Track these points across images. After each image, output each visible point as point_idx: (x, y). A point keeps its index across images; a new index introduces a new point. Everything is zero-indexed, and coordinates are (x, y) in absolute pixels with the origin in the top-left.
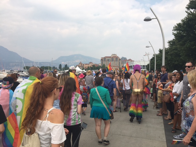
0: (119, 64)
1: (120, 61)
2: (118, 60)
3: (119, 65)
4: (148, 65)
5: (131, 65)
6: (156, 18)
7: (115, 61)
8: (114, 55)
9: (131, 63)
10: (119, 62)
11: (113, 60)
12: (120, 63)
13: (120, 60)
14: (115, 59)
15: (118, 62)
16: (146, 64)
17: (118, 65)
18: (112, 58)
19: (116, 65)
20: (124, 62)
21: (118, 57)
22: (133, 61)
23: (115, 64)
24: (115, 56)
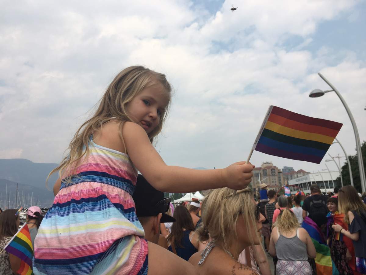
0: (280, 180)
1: (281, 174)
2: (276, 173)
3: (280, 183)
4: (339, 179)
5: (304, 181)
6: (332, 89)
7: (269, 176)
8: (267, 165)
9: (305, 177)
10: (280, 178)
11: (265, 174)
12: (282, 179)
13: (280, 172)
14: (269, 172)
15: (277, 178)
16: (334, 178)
17: (277, 183)
18: (265, 170)
19: (274, 184)
20: (289, 177)
21: (275, 167)
22: (308, 173)
23: (272, 181)
24: (269, 165)
